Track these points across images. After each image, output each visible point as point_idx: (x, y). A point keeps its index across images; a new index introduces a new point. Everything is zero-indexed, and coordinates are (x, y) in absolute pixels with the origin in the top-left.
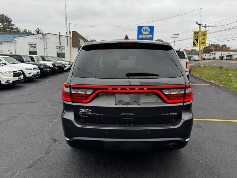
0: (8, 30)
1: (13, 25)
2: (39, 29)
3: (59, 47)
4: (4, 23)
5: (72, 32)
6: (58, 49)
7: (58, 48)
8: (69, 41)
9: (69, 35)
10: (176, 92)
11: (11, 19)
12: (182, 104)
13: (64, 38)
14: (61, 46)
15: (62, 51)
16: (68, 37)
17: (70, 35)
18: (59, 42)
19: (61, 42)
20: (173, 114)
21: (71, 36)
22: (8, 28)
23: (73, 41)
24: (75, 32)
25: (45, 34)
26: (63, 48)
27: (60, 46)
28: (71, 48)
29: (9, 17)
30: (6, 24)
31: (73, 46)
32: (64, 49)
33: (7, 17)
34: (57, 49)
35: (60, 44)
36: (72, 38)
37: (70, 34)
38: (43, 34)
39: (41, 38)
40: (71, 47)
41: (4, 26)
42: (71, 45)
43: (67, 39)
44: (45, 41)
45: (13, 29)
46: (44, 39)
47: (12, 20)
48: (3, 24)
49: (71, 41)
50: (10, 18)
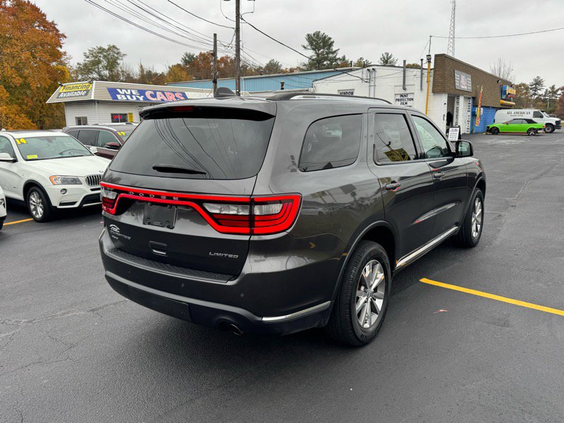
0: (325, 63)
1: (335, 52)
2: (388, 55)
3: (402, 96)
4: (319, 50)
5: (436, 56)
6: (398, 100)
7: (399, 97)
8: (425, 80)
9: (425, 66)
10: (233, 211)
11: (332, 40)
12: (246, 238)
13: (415, 73)
14: (407, 92)
15: (406, 103)
16: (424, 71)
17: (429, 66)
18: (402, 84)
19: (406, 84)
20: (230, 256)
21: (432, 66)
22: (326, 59)
23: (434, 78)
24: (443, 55)
25: (374, 67)
26: (409, 97)
27: (403, 92)
28: (428, 96)
29: (329, 36)
30: (323, 52)
31: (434, 92)
32: (413, 99)
33: (325, 37)
34: (396, 100)
35: (404, 89)
36: (432, 71)
37: (429, 62)
38: (369, 68)
39: (365, 77)
40: (428, 93)
41: (318, 55)
42: (428, 90)
43: (422, 74)
44: (372, 84)
45: (336, 60)
46: (369, 81)
47: (333, 42)
48: (316, 53)
49: (431, 79)
50: (330, 38)
